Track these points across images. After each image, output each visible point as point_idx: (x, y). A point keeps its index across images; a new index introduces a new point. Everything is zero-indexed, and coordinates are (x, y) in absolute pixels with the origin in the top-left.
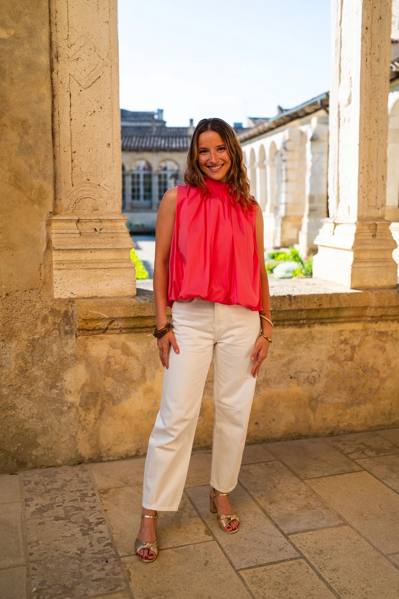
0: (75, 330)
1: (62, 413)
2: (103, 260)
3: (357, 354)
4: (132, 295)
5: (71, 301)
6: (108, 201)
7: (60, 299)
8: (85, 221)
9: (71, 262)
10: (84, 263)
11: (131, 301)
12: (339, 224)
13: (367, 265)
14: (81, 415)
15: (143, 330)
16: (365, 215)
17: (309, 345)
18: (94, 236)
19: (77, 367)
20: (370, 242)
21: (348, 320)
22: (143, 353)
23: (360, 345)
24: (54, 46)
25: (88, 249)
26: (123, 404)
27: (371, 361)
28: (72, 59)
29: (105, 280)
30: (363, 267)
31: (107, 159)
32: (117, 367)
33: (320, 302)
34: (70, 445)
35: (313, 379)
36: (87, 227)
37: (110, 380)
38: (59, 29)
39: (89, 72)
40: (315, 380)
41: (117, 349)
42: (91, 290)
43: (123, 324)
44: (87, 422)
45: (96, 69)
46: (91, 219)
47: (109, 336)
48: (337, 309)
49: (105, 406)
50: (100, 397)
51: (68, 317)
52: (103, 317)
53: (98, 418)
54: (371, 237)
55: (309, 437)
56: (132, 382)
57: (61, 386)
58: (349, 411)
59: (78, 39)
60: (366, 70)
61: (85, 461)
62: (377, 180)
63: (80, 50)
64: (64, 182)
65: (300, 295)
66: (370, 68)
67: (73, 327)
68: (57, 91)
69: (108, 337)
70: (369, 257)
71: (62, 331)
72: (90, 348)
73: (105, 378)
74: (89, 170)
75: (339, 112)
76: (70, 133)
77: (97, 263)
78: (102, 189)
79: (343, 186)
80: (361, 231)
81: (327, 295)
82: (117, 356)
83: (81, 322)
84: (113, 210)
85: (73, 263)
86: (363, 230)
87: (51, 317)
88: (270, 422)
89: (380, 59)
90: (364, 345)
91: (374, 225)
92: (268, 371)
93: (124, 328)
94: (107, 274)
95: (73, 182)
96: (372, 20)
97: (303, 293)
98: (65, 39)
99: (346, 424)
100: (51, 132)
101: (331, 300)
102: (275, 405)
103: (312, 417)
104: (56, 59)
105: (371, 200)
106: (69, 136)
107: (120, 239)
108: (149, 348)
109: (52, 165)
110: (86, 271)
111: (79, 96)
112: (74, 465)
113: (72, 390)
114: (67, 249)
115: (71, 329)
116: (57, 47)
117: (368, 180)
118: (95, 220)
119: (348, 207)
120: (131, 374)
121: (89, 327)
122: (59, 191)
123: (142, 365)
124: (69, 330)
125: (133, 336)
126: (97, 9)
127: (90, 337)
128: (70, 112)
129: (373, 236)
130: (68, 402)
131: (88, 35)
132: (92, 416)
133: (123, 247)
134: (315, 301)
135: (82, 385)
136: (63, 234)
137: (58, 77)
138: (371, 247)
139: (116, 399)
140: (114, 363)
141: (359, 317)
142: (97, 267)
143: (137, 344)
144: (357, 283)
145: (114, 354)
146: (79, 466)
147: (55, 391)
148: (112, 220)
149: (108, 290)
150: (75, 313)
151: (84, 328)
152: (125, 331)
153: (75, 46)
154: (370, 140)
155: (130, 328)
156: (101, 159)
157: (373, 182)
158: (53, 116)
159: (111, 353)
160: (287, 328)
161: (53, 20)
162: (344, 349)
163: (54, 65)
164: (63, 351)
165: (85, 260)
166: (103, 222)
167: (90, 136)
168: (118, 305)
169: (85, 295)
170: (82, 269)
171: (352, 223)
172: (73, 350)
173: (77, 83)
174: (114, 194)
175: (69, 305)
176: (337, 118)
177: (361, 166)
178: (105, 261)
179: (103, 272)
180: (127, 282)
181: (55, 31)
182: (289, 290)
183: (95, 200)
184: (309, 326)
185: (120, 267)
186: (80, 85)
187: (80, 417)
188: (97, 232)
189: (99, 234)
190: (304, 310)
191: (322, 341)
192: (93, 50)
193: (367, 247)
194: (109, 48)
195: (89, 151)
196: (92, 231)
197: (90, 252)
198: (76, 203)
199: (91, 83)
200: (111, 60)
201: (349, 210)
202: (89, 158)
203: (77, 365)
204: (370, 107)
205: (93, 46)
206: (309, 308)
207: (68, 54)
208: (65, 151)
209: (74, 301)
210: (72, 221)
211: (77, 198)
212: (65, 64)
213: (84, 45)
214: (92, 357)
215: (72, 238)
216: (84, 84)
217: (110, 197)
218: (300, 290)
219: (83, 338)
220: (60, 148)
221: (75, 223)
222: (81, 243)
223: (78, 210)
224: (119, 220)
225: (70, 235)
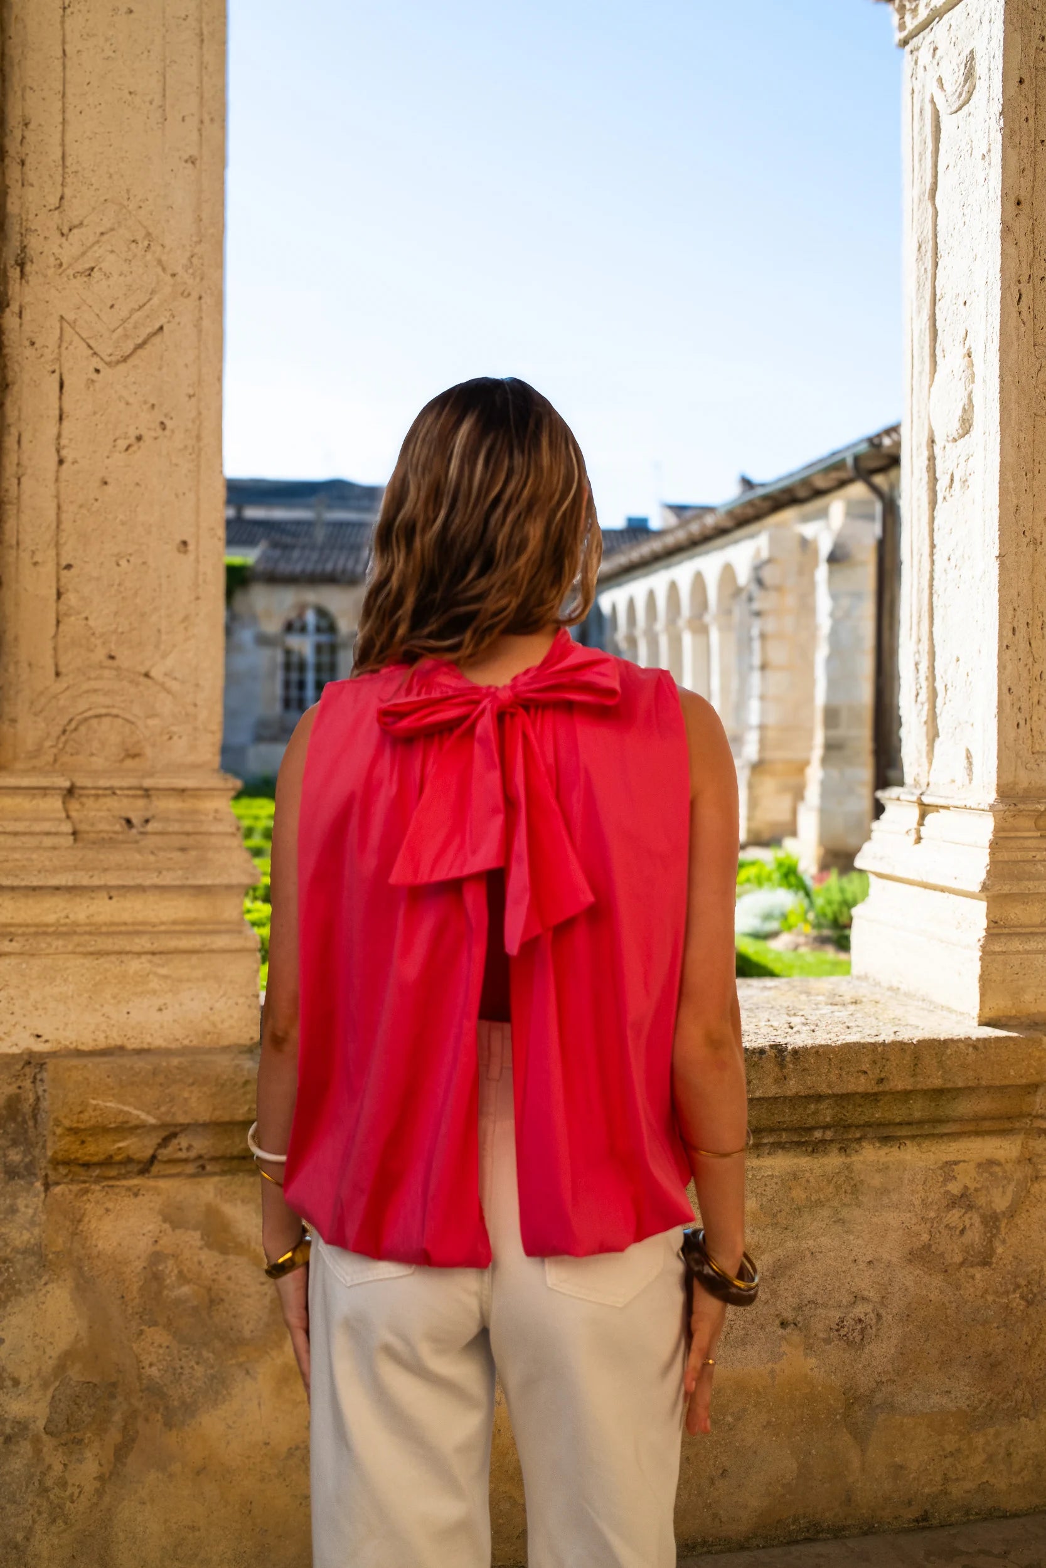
0: (43, 1163)
2: (150, 924)
3: (1004, 1242)
4: (245, 1043)
5: (33, 1062)
6: (174, 729)
8: (93, 792)
9: (41, 931)
10: (86, 933)
11: (238, 1066)
12: (937, 808)
13: (1032, 945)
14: (50, 1467)
16: (1024, 779)
17: (844, 1213)
18: (123, 842)
19: (44, 1291)
20: (1041, 868)
21: (971, 1127)
23: (1012, 1212)
24: (13, 229)
25: (98, 887)
26: (200, 1423)
28: (70, 272)
29: (154, 992)
30: (1018, 952)
31: (175, 590)
32: (185, 1290)
33: (881, 1071)
35: (859, 1327)
36: (101, 814)
37: (158, 1336)
38: (32, 176)
39: (124, 314)
40: (863, 1330)
41: (187, 1229)
42: (104, 1027)
43: (207, 1143)
44: (69, 1490)
45: (148, 306)
46: (115, 786)
47: (162, 1184)
48: (938, 1094)
49: (137, 1432)
50: (120, 1399)
51: (20, 1119)
52: (134, 1122)
53: (111, 1474)
55: (847, 1533)
56: (233, 1342)
58: (980, 1440)
59: (94, 209)
60: (1017, 328)
63: (98, 242)
64: (30, 665)
65: (812, 1047)
66: (1030, 324)
67: (37, 1152)
68: (17, 368)
69: (155, 1189)
70: (1036, 919)
72: (93, 1226)
73: (141, 1332)
74: (114, 626)
75: (932, 458)
76: (55, 505)
77: (128, 933)
78: (157, 688)
79: (947, 689)
80: (1012, 834)
81: (901, 1047)
82: (186, 1254)
83: (61, 1136)
84: (191, 758)
85: (45, 933)
86: (1017, 830)
88: (712, 1481)
90: (1028, 1211)
93: (214, 1159)
94: (163, 971)
95: (60, 663)
96: (1035, 180)
97: (822, 1038)
98: (52, 207)
99: (969, 1485)
101: (916, 1065)
102: (730, 1419)
103: (856, 1463)
104: (18, 269)
105: (1041, 733)
106: (51, 514)
107: (211, 855)
110: (88, 962)
111: (91, 389)
113: (24, 1375)
114: (26, 888)
115: (27, 1160)
116: (23, 231)
117: (1029, 671)
118: (129, 788)
119: (964, 754)
120: (234, 1316)
121: (91, 1155)
122: (12, 693)
124: (22, 1164)
125: (243, 1183)
126: (160, 120)
127: (93, 1187)
128: (59, 436)
130: (6, 1419)
131: (126, 196)
132: (88, 1468)
133: (217, 882)
134: (864, 1068)
135: (59, 1357)
136: (16, 834)
137: (21, 325)
138: (1044, 887)
139: (176, 1403)
140: (174, 1278)
141: (1009, 1118)
142: (128, 948)
144: (1002, 1005)
145: (178, 1245)
148: (183, 790)
149: (162, 1027)
150: (45, 1104)
151: (72, 1157)
152: (217, 1168)
153: (83, 230)
155: (233, 1158)
156: (158, 589)
159: (170, 1240)
160: (769, 1154)
161: (13, 147)
162: (960, 1227)
163: (10, 288)
165: (87, 925)
166: (154, 798)
167: (121, 517)
168: (191, 1080)
169: (83, 1044)
170: (74, 953)
171: (981, 807)
172: (32, 1234)
173: (86, 346)
174: (195, 705)
175: (25, 1075)
176: (925, 477)
177: (1009, 627)
178: (156, 929)
179: (148, 966)
180: (229, 998)
181: (20, 183)
182: (775, 1024)
183: (132, 723)
184: (844, 1150)
185: (206, 948)
186: (95, 353)
187: (45, 1474)
188: (134, 831)
189: (139, 837)
190: (828, 1096)
191: (886, 1201)
192: (140, 245)
193: (1031, 885)
194: (195, 239)
195: (118, 565)
196: (118, 828)
197: (106, 897)
198: (68, 733)
199: (132, 347)
200: (202, 279)
201: (970, 763)
202: (116, 587)
203: (46, 1284)
204: (1034, 441)
205: (143, 233)
206: (844, 1092)
207: (58, 256)
208: (36, 564)
209: (45, 1063)
210: (48, 792)
211: (70, 717)
212: (47, 286)
213: (112, 229)
214: (98, 1256)
215: (46, 849)
216: (109, 351)
217: (183, 713)
218: (813, 1027)
219: (70, 1191)
220: (21, 552)
221: (60, 799)
222: (75, 866)
223: (71, 754)
224: (209, 793)
225: (38, 838)
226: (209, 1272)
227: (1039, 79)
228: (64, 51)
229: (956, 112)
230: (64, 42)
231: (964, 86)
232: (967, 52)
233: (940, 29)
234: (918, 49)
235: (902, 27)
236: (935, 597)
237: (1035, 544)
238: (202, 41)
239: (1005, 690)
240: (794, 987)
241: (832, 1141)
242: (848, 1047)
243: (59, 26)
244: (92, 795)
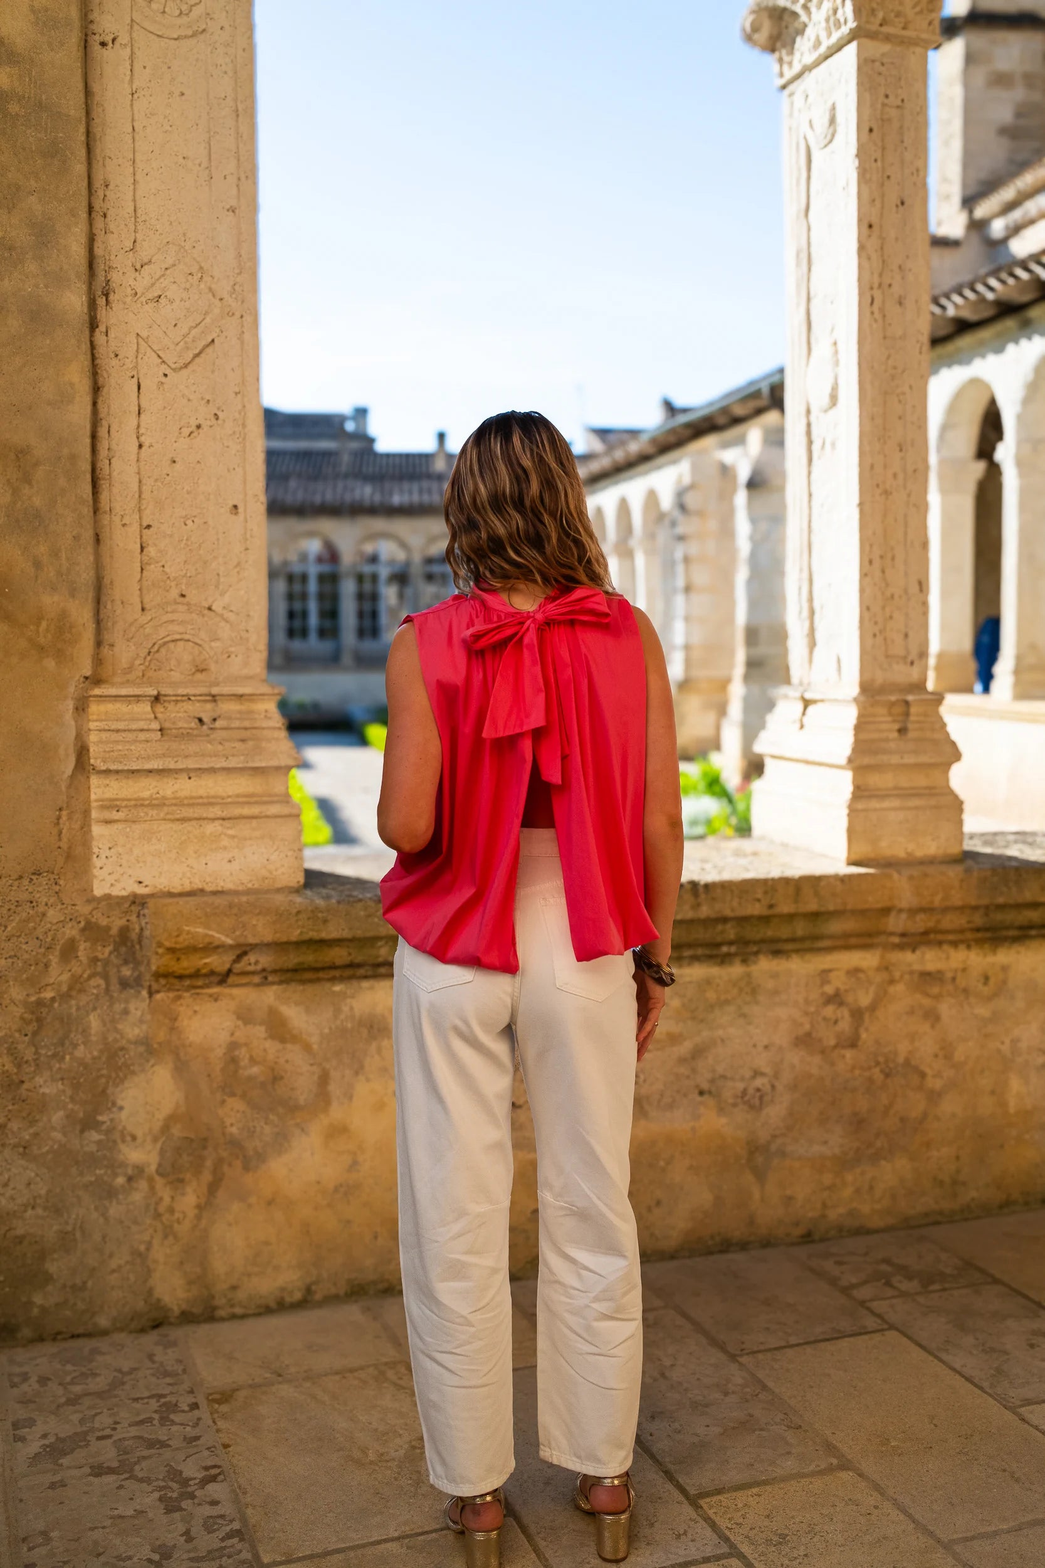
0: (148, 977)
1: (111, 1193)
2: (220, 797)
3: (867, 1030)
4: (294, 885)
5: (137, 902)
6: (233, 649)
7: (108, 897)
8: (174, 698)
9: (139, 804)
10: (172, 805)
11: (291, 901)
12: (814, 702)
13: (886, 804)
14: (161, 1199)
15: (321, 975)
16: (880, 678)
17: (746, 1009)
18: (196, 736)
19: (151, 1071)
20: (892, 745)
21: (841, 942)
22: (321, 1033)
23: (873, 1008)
24: (100, 268)
25: (181, 770)
26: (269, 1168)
27: (903, 1048)
28: (143, 299)
29: (225, 848)
30: (875, 810)
31: (230, 543)
32: (255, 1070)
33: (771, 899)
34: (132, 1277)
35: (758, 1094)
36: (180, 715)
37: (236, 1105)
38: (112, 226)
39: (185, 330)
40: (761, 1098)
41: (255, 1024)
42: (188, 875)
43: (269, 959)
44: (177, 1215)
45: (203, 323)
46: (190, 693)
47: (235, 991)
48: (815, 916)
49: (224, 1174)
50: (210, 1149)
51: (129, 944)
52: (216, 943)
53: (206, 1204)
54: (895, 735)
55: (750, 1246)
56: (293, 1108)
57: (108, 1123)
58: (849, 1177)
59: (159, 249)
60: (871, 326)
61: (172, 1320)
62: (906, 591)
63: (163, 275)
64: (122, 603)
65: (719, 882)
66: (880, 320)
67: (142, 968)
68: (105, 375)
69: (231, 995)
70: (890, 785)
71: (114, 981)
72: (185, 1023)
73: (223, 1102)
74: (184, 572)
75: (809, 425)
76: (138, 480)
77: (204, 804)
78: (218, 619)
79: (822, 608)
80: (871, 719)
81: (786, 881)
82: (255, 1044)
83: (162, 956)
84: (245, 672)
85: (142, 805)
86: (874, 716)
87: (85, 944)
88: (649, 1209)
89: (905, 298)
90: (885, 1007)
91: (903, 703)
93: (275, 971)
94: (231, 832)
95: (145, 601)
96: (883, 208)
97: (726, 876)
98: (128, 249)
99: (841, 1210)
100: (89, 477)
101: (797, 894)
102: (662, 1163)
103: (757, 1195)
104: (104, 298)
105: (893, 641)
106: (135, 486)
107: (264, 744)
108: (338, 1022)
109: (92, 558)
110: (176, 826)
111: (161, 389)
112: (143, 1331)
113: (139, 1134)
114: (128, 771)
115: (136, 974)
116: (107, 268)
117: (883, 593)
118: (200, 695)
119: (835, 659)
120: (292, 1089)
121: (185, 969)
122: (110, 624)
123: (320, 1065)
124: (132, 979)
125: (295, 991)
126: (207, 179)
127: (184, 994)
128: (138, 426)
129: (899, 731)
130: (128, 1165)
131: (183, 239)
132: (189, 1200)
133: (269, 765)
134: (759, 896)
135: (165, 1120)
136: (118, 731)
137: (107, 342)
138: (895, 759)
139: (251, 1153)
140: (246, 1061)
141: (870, 935)
142: (205, 815)
143: (308, 1010)
144: (864, 850)
145: (248, 1037)
146: (155, 1332)
147: (95, 1136)
148: (241, 696)
149: (231, 874)
150: (147, 933)
151: (171, 971)
152: (276, 979)
153: (152, 266)
154: (887, 493)
155: (288, 971)
156: (216, 543)
157: (896, 596)
158: (94, 436)
159: (240, 1036)
160: (689, 964)
161: (97, 204)
162: (834, 1019)
163: (98, 312)
164: (116, 1030)
165: (173, 798)
166: (219, 703)
167: (186, 488)
168: (258, 911)
169: (173, 888)
170: (165, 820)
171: (848, 699)
172: (141, 1029)
173: (156, 356)
174: (247, 631)
175: (131, 911)
176: (804, 439)
177: (867, 559)
178: (224, 801)
179: (220, 828)
180: (280, 852)
181: (104, 231)
183: (200, 645)
184: (744, 961)
185: (263, 814)
186: (164, 362)
187: (158, 1204)
188: (205, 727)
189: (209, 732)
190: (732, 919)
191: (777, 999)
192: (195, 277)
193: (885, 758)
194: (237, 271)
195: (186, 524)
196: (193, 725)
197: (187, 778)
198: (152, 654)
199: (191, 356)
200: (243, 302)
201: (840, 666)
202: (184, 542)
203: (152, 1066)
204: (884, 413)
205: (197, 267)
206: (744, 915)
207: (133, 287)
208: (124, 525)
209: (146, 903)
210: (140, 698)
211: (154, 641)
212: (126, 311)
213: (174, 265)
214: (190, 1046)
215: (140, 742)
216: (174, 360)
217: (239, 637)
218: (720, 870)
219: (168, 997)
220: (113, 516)
221: (149, 704)
222: (164, 754)
223: (155, 670)
224: (261, 697)
225: (135, 734)
226: (272, 1057)
227: (884, 128)
228: (133, 128)
229: (823, 148)
230: (133, 120)
231: (828, 129)
232: (829, 104)
233: (810, 79)
234: (793, 94)
235: (781, 75)
236: (812, 535)
238: (238, 116)
239: (866, 610)
242: (746, 881)
243: (129, 109)
244: (174, 701)
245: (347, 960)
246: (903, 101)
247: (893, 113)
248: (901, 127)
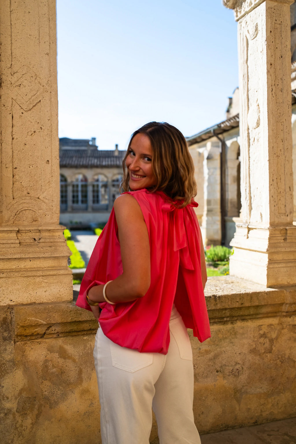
0: (14, 336)
2: (42, 268)
3: (275, 346)
4: (69, 300)
5: (10, 308)
6: (46, 213)
8: (25, 231)
9: (11, 271)
11: (68, 306)
12: (253, 229)
13: (280, 265)
14: (18, 421)
15: (79, 333)
16: (277, 221)
17: (233, 340)
18: (33, 245)
19: (15, 372)
20: (282, 244)
21: (266, 315)
22: (79, 355)
23: (277, 338)
25: (27, 258)
26: (60, 407)
27: (287, 352)
28: (14, 85)
29: (43, 287)
30: (277, 268)
31: (46, 174)
32: (54, 370)
33: (242, 301)
35: (237, 371)
36: (27, 237)
37: (47, 383)
38: (3, 59)
39: (30, 97)
40: (238, 372)
41: (54, 353)
42: (30, 297)
43: (60, 329)
44: (24, 428)
45: (36, 95)
46: (31, 229)
47: (47, 340)
48: (257, 307)
49: (42, 410)
50: (37, 401)
51: (7, 324)
52: (40, 323)
53: (35, 422)
54: (283, 241)
55: (236, 427)
56: (68, 384)
58: (270, 400)
59: (20, 68)
60: (272, 98)
62: (285, 190)
64: (6, 196)
65: (224, 295)
66: (275, 97)
67: (12, 333)
69: (45, 342)
70: (281, 258)
72: (28, 353)
73: (42, 382)
74: (29, 185)
75: (248, 133)
76: (12, 151)
77: (36, 270)
78: (41, 202)
80: (274, 236)
81: (247, 294)
82: (54, 360)
83: (19, 328)
84: (51, 221)
85: (12, 271)
86: (275, 234)
88: (199, 415)
89: (283, 89)
90: (281, 338)
91: (285, 230)
92: (196, 367)
93: (62, 333)
94: (45, 281)
95: (14, 195)
96: (275, 58)
97: (226, 293)
98: (9, 67)
99: (267, 413)
101: (251, 299)
102: (204, 398)
103: (238, 408)
105: (281, 208)
106: (11, 153)
107: (58, 248)
108: (86, 350)
110: (25, 279)
111: (21, 118)
113: (10, 396)
114: (7, 259)
115: (9, 335)
116: (1, 74)
117: (277, 191)
118: (35, 230)
119: (260, 214)
120: (68, 376)
121: (28, 333)
123: (79, 367)
124: (8, 337)
125: (69, 339)
126: (38, 43)
127: (28, 342)
128: (12, 132)
129: (284, 239)
130: (5, 409)
131: (29, 64)
133: (60, 256)
134: (237, 300)
135: (20, 390)
136: (3, 244)
137: (1, 100)
138: (283, 250)
139: (53, 402)
140: (51, 367)
141: (276, 313)
142: (36, 275)
143: (74, 347)
144: (273, 282)
145: (52, 357)
148: (50, 230)
149: (46, 297)
150: (14, 320)
151: (22, 334)
152: (62, 335)
153: (18, 73)
154: (278, 156)
155: (67, 332)
156: (41, 174)
157: (282, 192)
159: (49, 357)
160: (212, 325)
162: (263, 343)
165: (24, 269)
166: (42, 233)
167: (30, 154)
168: (55, 311)
169: (24, 302)
170: (21, 277)
171: (266, 228)
172: (11, 356)
173: (19, 106)
174: (52, 206)
175: (8, 312)
176: (247, 139)
177: (272, 179)
179: (41, 280)
180: (64, 288)
182: (212, 289)
183: (35, 212)
184: (232, 323)
185: (58, 274)
186: (22, 108)
187: (16, 424)
188: (36, 242)
189: (38, 244)
190: (228, 309)
191: (243, 336)
192: (34, 78)
193: (280, 249)
194: (49, 76)
195: (30, 167)
196: (32, 241)
197: (29, 261)
198: (17, 215)
199: (32, 106)
200: (51, 87)
201: (262, 217)
202: (29, 174)
203: (15, 370)
204: (277, 129)
205: (34, 74)
206: (233, 307)
207: (10, 81)
208: (7, 168)
209: (13, 308)
210: (12, 232)
211: (18, 210)
212: (8, 90)
213: (26, 73)
214: (30, 362)
215: (12, 248)
216: (26, 108)
217: (49, 208)
218: (223, 290)
219: (21, 343)
220: (2, 164)
221: (15, 233)
222: (20, 252)
223: (18, 221)
224: (57, 230)
225: (10, 245)
226: (61, 364)
227: (275, 31)
228: (11, 24)
229: (253, 39)
230: (11, 21)
231: (255, 33)
232: (255, 24)
233: (247, 17)
234: (241, 22)
235: (237, 16)
236: (250, 171)
237: (278, 157)
238: (50, 21)
239: (271, 197)
240: (215, 279)
241: (229, 321)
242: (233, 295)
243: (9, 16)
244: (25, 232)
245: (89, 328)
246: (281, 22)
247: (278, 26)
248: (281, 31)
